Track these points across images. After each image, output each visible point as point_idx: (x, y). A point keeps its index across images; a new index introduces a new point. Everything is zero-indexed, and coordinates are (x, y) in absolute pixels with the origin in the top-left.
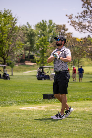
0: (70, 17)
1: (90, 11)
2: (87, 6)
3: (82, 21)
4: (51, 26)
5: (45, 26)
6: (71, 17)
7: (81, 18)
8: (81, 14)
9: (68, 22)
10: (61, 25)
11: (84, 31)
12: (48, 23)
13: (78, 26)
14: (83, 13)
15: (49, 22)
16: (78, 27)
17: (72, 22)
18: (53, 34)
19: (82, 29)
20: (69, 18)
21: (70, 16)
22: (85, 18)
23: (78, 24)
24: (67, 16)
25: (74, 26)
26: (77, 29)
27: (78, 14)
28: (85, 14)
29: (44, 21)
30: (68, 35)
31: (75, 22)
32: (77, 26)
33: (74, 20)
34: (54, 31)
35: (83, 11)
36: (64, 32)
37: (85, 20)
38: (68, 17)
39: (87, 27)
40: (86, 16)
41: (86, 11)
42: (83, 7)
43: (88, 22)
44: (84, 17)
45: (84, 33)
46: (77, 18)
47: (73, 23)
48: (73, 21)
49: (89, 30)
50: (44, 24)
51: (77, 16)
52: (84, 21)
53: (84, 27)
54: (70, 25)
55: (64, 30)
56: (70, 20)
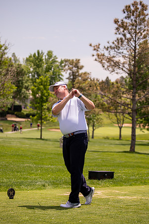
1: (128, 39)
2: (123, 32)
3: (115, 55)
4: (51, 60)
5: (41, 60)
6: (97, 48)
7: (113, 50)
8: (113, 43)
9: (93, 56)
10: (73, 60)
11: (117, 70)
12: (45, 56)
13: (108, 62)
14: (116, 43)
15: (47, 54)
16: (108, 64)
17: (98, 55)
18: (53, 73)
19: (113, 67)
20: (95, 50)
21: (96, 46)
22: (119, 50)
23: (108, 60)
24: (91, 45)
25: (101, 62)
26: (106, 67)
27: (108, 42)
28: (118, 44)
29: (40, 53)
30: (83, 76)
31: (104, 55)
32: (106, 62)
33: (103, 53)
34: (54, 69)
35: (116, 39)
36: (78, 72)
37: (120, 53)
38: (93, 48)
39: (121, 65)
40: (121, 48)
41: (121, 39)
42: (116, 34)
43: (123, 56)
44: (118, 48)
45: (117, 73)
46: (107, 49)
47: (100, 58)
48: (100, 54)
49: (124, 69)
50: (40, 58)
51: (106, 47)
52: (117, 55)
53: (117, 64)
54: (96, 60)
55: (78, 67)
56: (95, 53)
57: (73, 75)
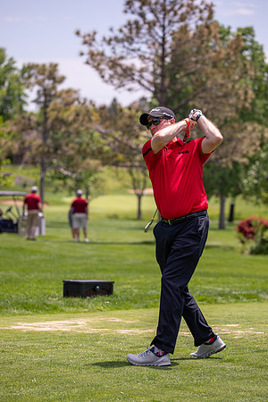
0: (87, 38)
1: (149, 23)
2: (141, 8)
3: (124, 54)
6: (89, 40)
7: (121, 45)
8: (121, 31)
9: (82, 54)
10: (44, 66)
11: (129, 83)
13: (111, 68)
14: (126, 31)
16: (111, 72)
17: (92, 54)
19: (122, 78)
20: (85, 43)
21: (89, 35)
22: (131, 44)
23: (110, 64)
24: (78, 33)
25: (97, 68)
26: (107, 77)
27: (111, 30)
28: (131, 32)
30: (64, 95)
31: (102, 54)
32: (107, 68)
33: (100, 49)
35: (125, 23)
37: (133, 50)
38: (81, 40)
39: (137, 74)
40: (136, 40)
41: (136, 23)
42: (126, 12)
43: (140, 56)
44: (130, 40)
45: (130, 90)
46: (109, 42)
47: (95, 60)
48: (96, 52)
49: (143, 81)
51: (107, 38)
52: (128, 54)
53: (128, 73)
54: (87, 63)
57: (46, 95)
